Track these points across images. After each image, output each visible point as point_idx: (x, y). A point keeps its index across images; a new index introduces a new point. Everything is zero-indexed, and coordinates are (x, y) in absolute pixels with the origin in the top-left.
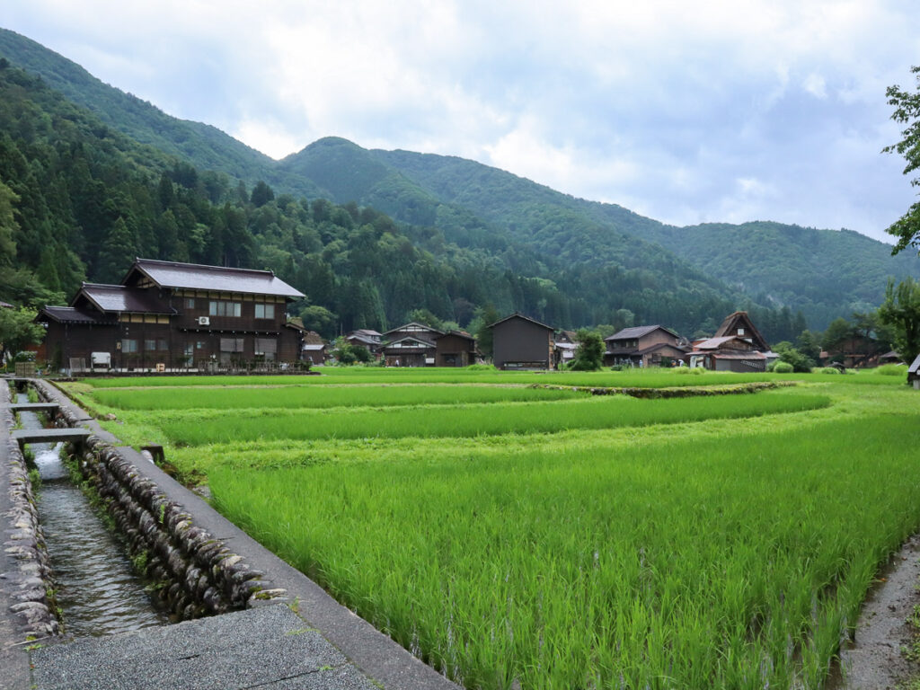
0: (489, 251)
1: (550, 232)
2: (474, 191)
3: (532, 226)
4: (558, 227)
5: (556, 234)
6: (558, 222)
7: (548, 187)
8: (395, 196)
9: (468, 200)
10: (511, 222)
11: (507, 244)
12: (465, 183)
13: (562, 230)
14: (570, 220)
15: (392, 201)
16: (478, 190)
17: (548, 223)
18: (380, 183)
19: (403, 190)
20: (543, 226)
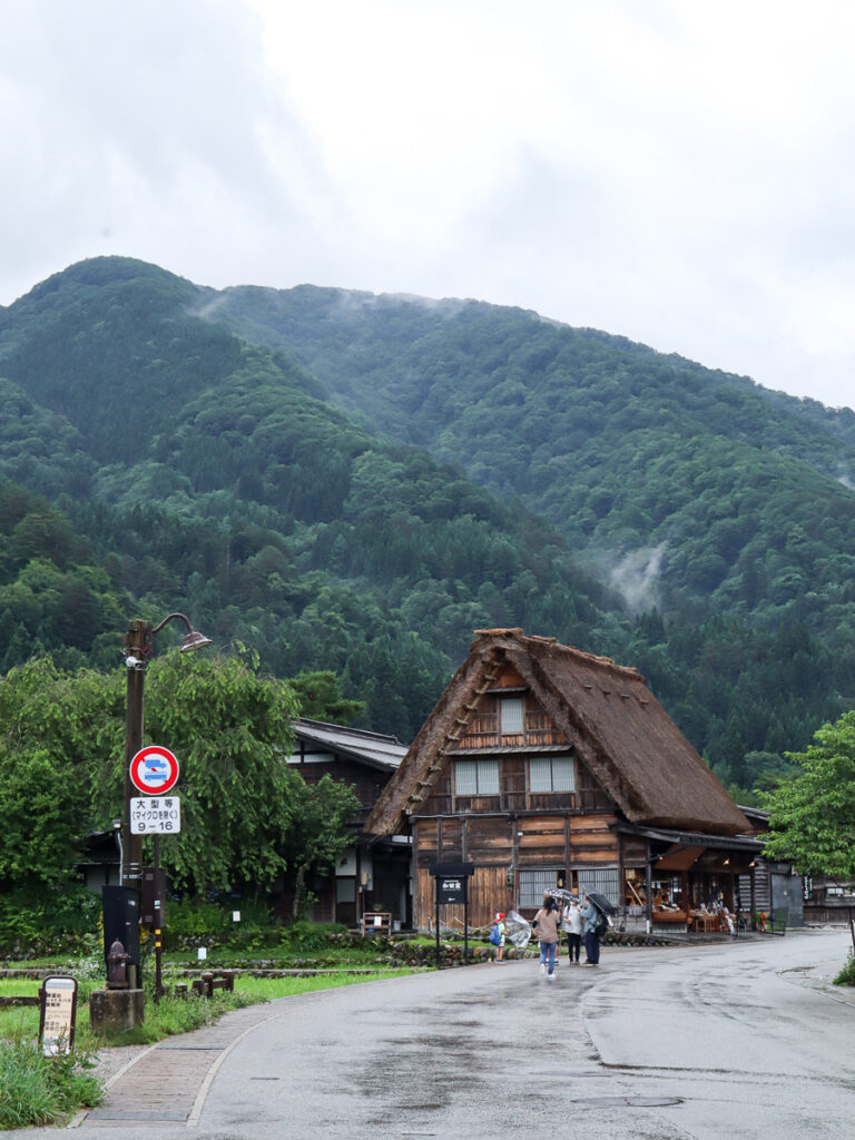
0: (461, 587)
1: (698, 518)
2: (506, 402)
3: (652, 502)
4: (724, 503)
5: (718, 524)
6: (727, 487)
7: (747, 380)
8: (248, 429)
9: (486, 430)
10: (598, 490)
11: (517, 562)
12: (485, 379)
13: (734, 515)
14: (761, 481)
15: (236, 443)
16: (519, 399)
17: (697, 494)
18: (210, 392)
19: (270, 411)
20: (683, 501)
